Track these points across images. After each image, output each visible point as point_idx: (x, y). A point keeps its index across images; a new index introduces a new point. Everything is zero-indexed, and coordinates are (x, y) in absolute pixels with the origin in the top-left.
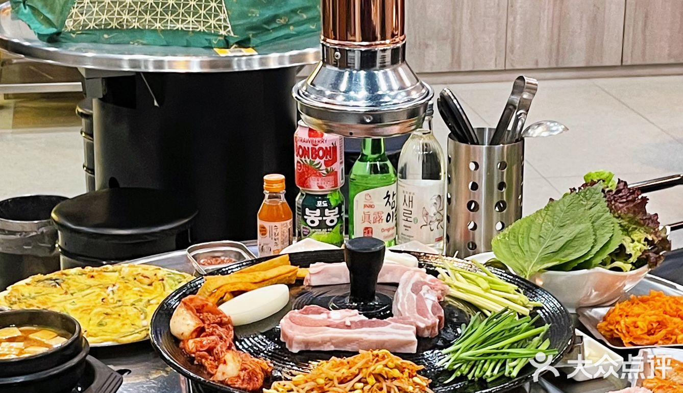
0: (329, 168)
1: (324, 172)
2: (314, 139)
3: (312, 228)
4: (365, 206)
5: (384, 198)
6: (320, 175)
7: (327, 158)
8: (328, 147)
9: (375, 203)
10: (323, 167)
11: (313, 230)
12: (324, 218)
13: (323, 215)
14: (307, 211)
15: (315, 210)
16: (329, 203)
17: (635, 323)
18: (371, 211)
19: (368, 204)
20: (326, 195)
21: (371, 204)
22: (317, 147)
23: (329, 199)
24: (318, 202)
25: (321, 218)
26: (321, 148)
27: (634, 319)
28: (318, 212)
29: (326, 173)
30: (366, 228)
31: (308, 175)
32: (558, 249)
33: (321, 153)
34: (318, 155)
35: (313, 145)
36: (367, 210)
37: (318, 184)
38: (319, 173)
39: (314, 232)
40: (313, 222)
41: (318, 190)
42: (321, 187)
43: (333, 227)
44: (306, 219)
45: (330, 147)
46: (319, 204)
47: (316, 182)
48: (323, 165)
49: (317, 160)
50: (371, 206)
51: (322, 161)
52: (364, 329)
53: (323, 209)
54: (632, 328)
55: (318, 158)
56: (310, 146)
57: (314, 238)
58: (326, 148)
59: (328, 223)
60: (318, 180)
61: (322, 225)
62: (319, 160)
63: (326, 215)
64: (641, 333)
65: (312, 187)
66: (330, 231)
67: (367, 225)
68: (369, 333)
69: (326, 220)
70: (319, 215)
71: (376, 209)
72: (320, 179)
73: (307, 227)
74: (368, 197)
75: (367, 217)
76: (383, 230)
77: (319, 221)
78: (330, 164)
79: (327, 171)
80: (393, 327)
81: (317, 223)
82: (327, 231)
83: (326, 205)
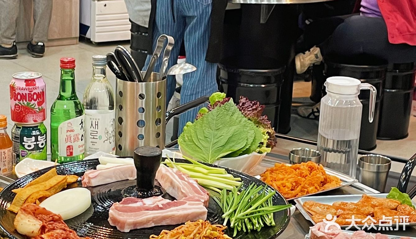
0: (40, 107)
1: (37, 110)
2: (30, 87)
3: (29, 150)
4: (67, 131)
5: (80, 124)
6: (35, 113)
7: (39, 100)
8: (40, 92)
9: (74, 128)
10: (37, 107)
11: (30, 152)
12: (38, 143)
13: (37, 140)
14: (25, 138)
15: (32, 138)
16: (40, 131)
17: (282, 184)
18: (72, 134)
19: (69, 129)
20: (37, 126)
21: (72, 129)
22: (32, 93)
23: (39, 129)
24: (33, 132)
25: (35, 143)
26: (35, 93)
27: (282, 182)
28: (33, 138)
29: (38, 110)
30: (69, 146)
31: (25, 113)
32: (224, 144)
33: (35, 97)
34: (33, 99)
35: (30, 92)
36: (69, 133)
37: (33, 119)
38: (34, 111)
39: (31, 153)
40: (29, 146)
41: (34, 123)
42: (35, 121)
43: (43, 148)
44: (24, 145)
45: (41, 92)
46: (34, 133)
47: (32, 118)
48: (37, 105)
49: (33, 102)
50: (72, 131)
51: (36, 102)
52: (172, 208)
53: (36, 136)
54: (282, 188)
55: (33, 100)
56: (27, 92)
57: (30, 157)
58: (38, 93)
59: (40, 146)
60: (33, 116)
61: (37, 148)
62: (34, 102)
63: (39, 140)
64: (288, 190)
65: (29, 121)
66: (41, 152)
67: (69, 144)
68: (177, 210)
69: (38, 144)
70: (34, 141)
71: (75, 133)
72: (34, 115)
73: (25, 150)
74: (70, 125)
75: (68, 139)
76: (79, 146)
77: (34, 145)
78: (41, 104)
79: (39, 110)
80: (189, 204)
81: (33, 147)
82: (40, 152)
83: (38, 133)
